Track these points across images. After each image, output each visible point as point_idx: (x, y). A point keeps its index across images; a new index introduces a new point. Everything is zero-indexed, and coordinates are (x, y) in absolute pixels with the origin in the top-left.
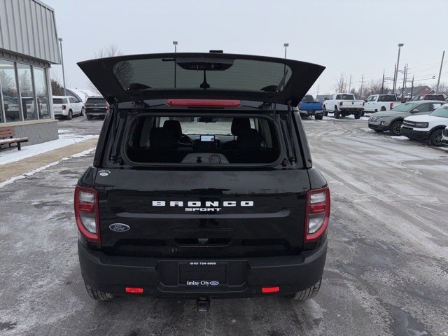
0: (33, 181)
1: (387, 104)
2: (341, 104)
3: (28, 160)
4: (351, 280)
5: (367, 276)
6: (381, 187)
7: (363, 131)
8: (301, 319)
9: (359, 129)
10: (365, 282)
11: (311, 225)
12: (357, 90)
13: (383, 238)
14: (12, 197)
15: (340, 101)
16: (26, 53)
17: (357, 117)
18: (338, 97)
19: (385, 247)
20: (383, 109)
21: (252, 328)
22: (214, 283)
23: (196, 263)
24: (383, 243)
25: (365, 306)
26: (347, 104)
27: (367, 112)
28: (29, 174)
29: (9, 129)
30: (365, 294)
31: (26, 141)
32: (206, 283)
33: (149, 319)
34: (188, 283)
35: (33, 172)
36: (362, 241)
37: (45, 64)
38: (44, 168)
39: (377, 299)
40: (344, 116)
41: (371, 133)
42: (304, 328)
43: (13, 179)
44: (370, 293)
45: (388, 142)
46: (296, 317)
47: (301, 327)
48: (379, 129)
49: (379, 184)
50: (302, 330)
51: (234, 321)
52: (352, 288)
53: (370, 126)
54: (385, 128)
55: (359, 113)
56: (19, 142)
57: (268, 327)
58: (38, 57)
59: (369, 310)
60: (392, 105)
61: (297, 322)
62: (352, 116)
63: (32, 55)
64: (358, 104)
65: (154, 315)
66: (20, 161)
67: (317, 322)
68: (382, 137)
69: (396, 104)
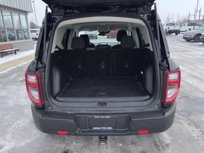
0: (21, 69)
1: (192, 27)
2: (169, 28)
3: (19, 59)
4: (184, 120)
5: (193, 117)
6: (194, 68)
7: (180, 41)
8: (158, 144)
9: (178, 40)
10: (192, 121)
11: (169, 92)
12: (176, 21)
13: (198, 96)
14: (10, 77)
15: (168, 26)
16: (16, 7)
17: (176, 34)
18: (167, 25)
19: (201, 101)
20: (190, 29)
21: (131, 149)
22: (110, 128)
23: (98, 117)
24: (199, 98)
25: (194, 135)
26: (172, 28)
27: (182, 32)
28: (19, 65)
29: (10, 45)
30: (193, 128)
31: (19, 50)
32: (104, 128)
33: (74, 143)
34: (94, 128)
35: (21, 64)
36: (187, 97)
37: (25, 13)
38: (26, 62)
39: (201, 131)
40: (170, 34)
41: (184, 41)
42: (161, 149)
43: (11, 68)
44: (196, 127)
45: (193, 45)
46: (155, 142)
47: (159, 149)
48: (188, 40)
49: (192, 67)
50: (160, 151)
51: (121, 145)
52: (186, 124)
53: (184, 38)
54: (192, 39)
55: (177, 32)
56: (15, 51)
57: (140, 149)
58: (22, 9)
59: (196, 138)
60: (194, 27)
61: (156, 145)
62: (174, 34)
63: (19, 8)
64: (177, 28)
65: (76, 141)
66: (16, 60)
67: (168, 145)
68: (190, 43)
69: (196, 27)
